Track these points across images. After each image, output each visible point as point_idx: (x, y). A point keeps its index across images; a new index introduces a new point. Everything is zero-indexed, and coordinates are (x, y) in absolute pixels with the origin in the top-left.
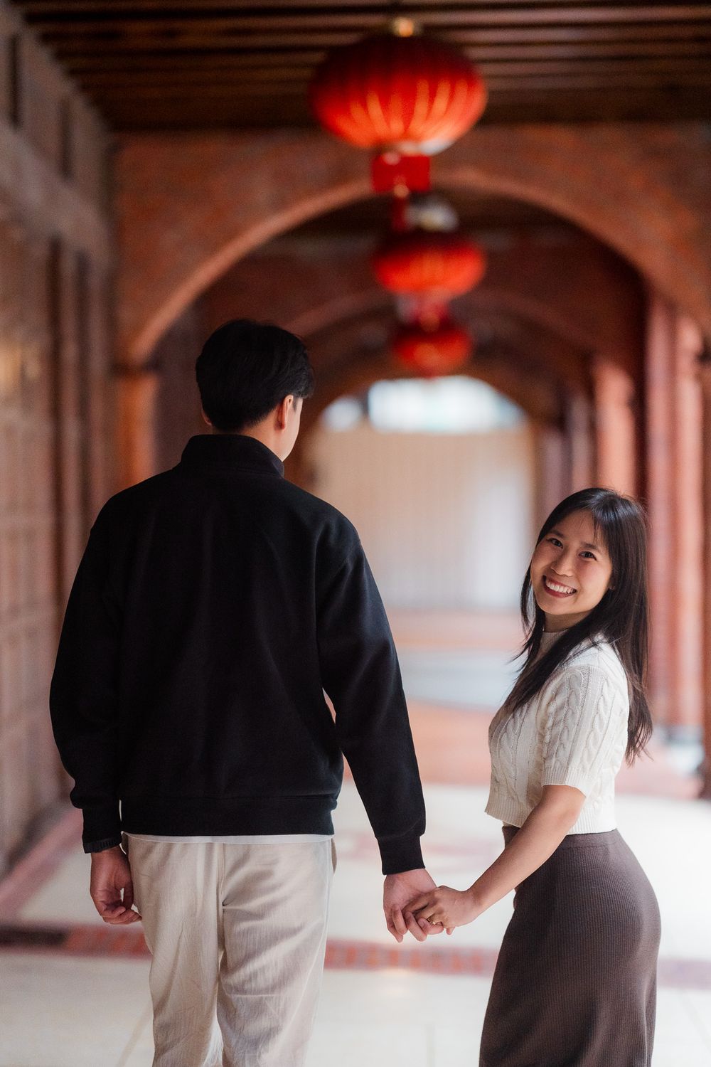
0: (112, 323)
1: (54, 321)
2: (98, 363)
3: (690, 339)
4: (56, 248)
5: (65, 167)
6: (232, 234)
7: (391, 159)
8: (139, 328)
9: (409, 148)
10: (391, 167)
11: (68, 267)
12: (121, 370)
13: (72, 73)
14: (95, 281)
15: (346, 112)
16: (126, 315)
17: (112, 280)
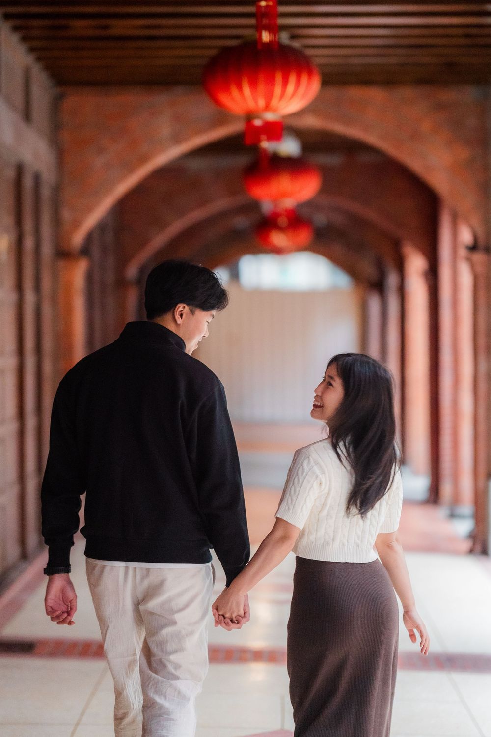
0: (57, 220)
1: (19, 221)
2: (47, 249)
3: (466, 236)
4: (20, 169)
5: (27, 116)
6: (144, 159)
7: (258, 123)
8: (76, 224)
9: (270, 117)
10: (258, 128)
11: (28, 182)
12: (63, 254)
13: (32, 50)
14: (46, 192)
15: (227, 90)
16: (66, 215)
17: (57, 189)
